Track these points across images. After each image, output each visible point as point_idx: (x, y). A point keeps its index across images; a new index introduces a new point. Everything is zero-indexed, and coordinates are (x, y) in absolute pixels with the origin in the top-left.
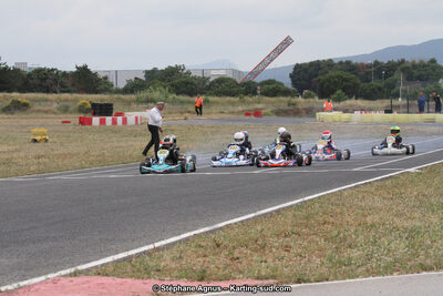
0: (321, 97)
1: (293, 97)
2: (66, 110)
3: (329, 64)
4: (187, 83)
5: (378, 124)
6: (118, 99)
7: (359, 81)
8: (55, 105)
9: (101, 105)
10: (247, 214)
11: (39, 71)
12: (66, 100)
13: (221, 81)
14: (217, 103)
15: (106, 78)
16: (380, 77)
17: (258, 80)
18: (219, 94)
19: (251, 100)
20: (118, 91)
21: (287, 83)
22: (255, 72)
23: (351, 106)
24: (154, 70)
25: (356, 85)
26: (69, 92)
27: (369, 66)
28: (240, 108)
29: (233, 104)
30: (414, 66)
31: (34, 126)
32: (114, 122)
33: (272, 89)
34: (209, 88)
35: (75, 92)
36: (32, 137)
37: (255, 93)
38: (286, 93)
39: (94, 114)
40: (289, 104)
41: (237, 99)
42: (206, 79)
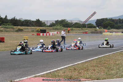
0: (104, 29)
2: (33, 31)
3: (106, 19)
4: (67, 24)
5: (120, 36)
6: (48, 28)
7: (114, 24)
8: (30, 30)
9: (43, 30)
10: (83, 60)
11: (26, 20)
12: (33, 29)
13: (76, 24)
14: (75, 30)
15: (44, 23)
16: (120, 23)
17: (86, 23)
18: (75, 27)
20: (48, 26)
21: (95, 24)
22: (86, 21)
23: (112, 31)
24: (58, 21)
25: (114, 25)
26: (34, 26)
27: (117, 20)
28: (81, 31)
29: (79, 30)
31: (24, 36)
32: (46, 35)
33: (90, 26)
34: (73, 26)
35: (36, 26)
36: (24, 39)
37: (85, 27)
38: (95, 27)
39: (41, 32)
40: (95, 30)
41: (80, 29)
42: (72, 23)
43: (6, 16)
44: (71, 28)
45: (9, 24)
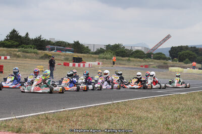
0: (179, 62)
1: (167, 60)
2: (67, 59)
3: (187, 48)
4: (122, 52)
7: (196, 55)
8: (63, 57)
9: (77, 58)
12: (68, 56)
13: (137, 51)
14: (133, 61)
15: (88, 47)
17: (155, 52)
18: (135, 57)
19: (148, 60)
22: (153, 49)
24: (109, 45)
25: (195, 57)
28: (144, 64)
29: (140, 62)
33: (159, 56)
34: (132, 54)
37: (151, 58)
38: (165, 58)
40: (164, 63)
41: (142, 60)
42: (131, 50)
43: (27, 34)
44: (127, 58)
45: (31, 46)
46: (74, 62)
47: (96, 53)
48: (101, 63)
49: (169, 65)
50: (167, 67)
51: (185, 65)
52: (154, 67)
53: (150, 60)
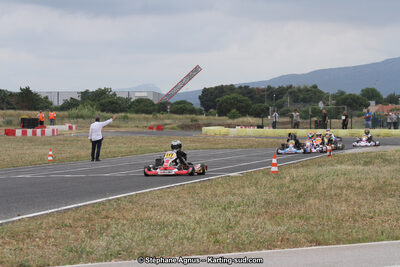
0: (219, 115)
1: (197, 115)
2: (9, 123)
3: (231, 88)
4: (112, 103)
7: (250, 102)
8: (1, 119)
9: (29, 120)
12: (11, 116)
13: (140, 101)
15: (47, 98)
16: (272, 99)
17: (172, 101)
18: (137, 112)
19: (162, 116)
20: (56, 109)
21: (197, 104)
22: (170, 95)
23: (243, 122)
24: (87, 92)
25: (248, 106)
26: (14, 108)
27: (263, 90)
28: (152, 123)
29: (147, 120)
30: (300, 90)
32: (43, 133)
33: (182, 108)
34: (130, 107)
35: (19, 109)
37: (166, 111)
38: (193, 111)
40: (192, 120)
41: (151, 116)
42: (128, 99)
44: (123, 114)
46: (23, 127)
47: (62, 108)
48: (74, 127)
49: (201, 122)
50: (198, 128)
51: (230, 121)
52: (173, 129)
53: (165, 115)
